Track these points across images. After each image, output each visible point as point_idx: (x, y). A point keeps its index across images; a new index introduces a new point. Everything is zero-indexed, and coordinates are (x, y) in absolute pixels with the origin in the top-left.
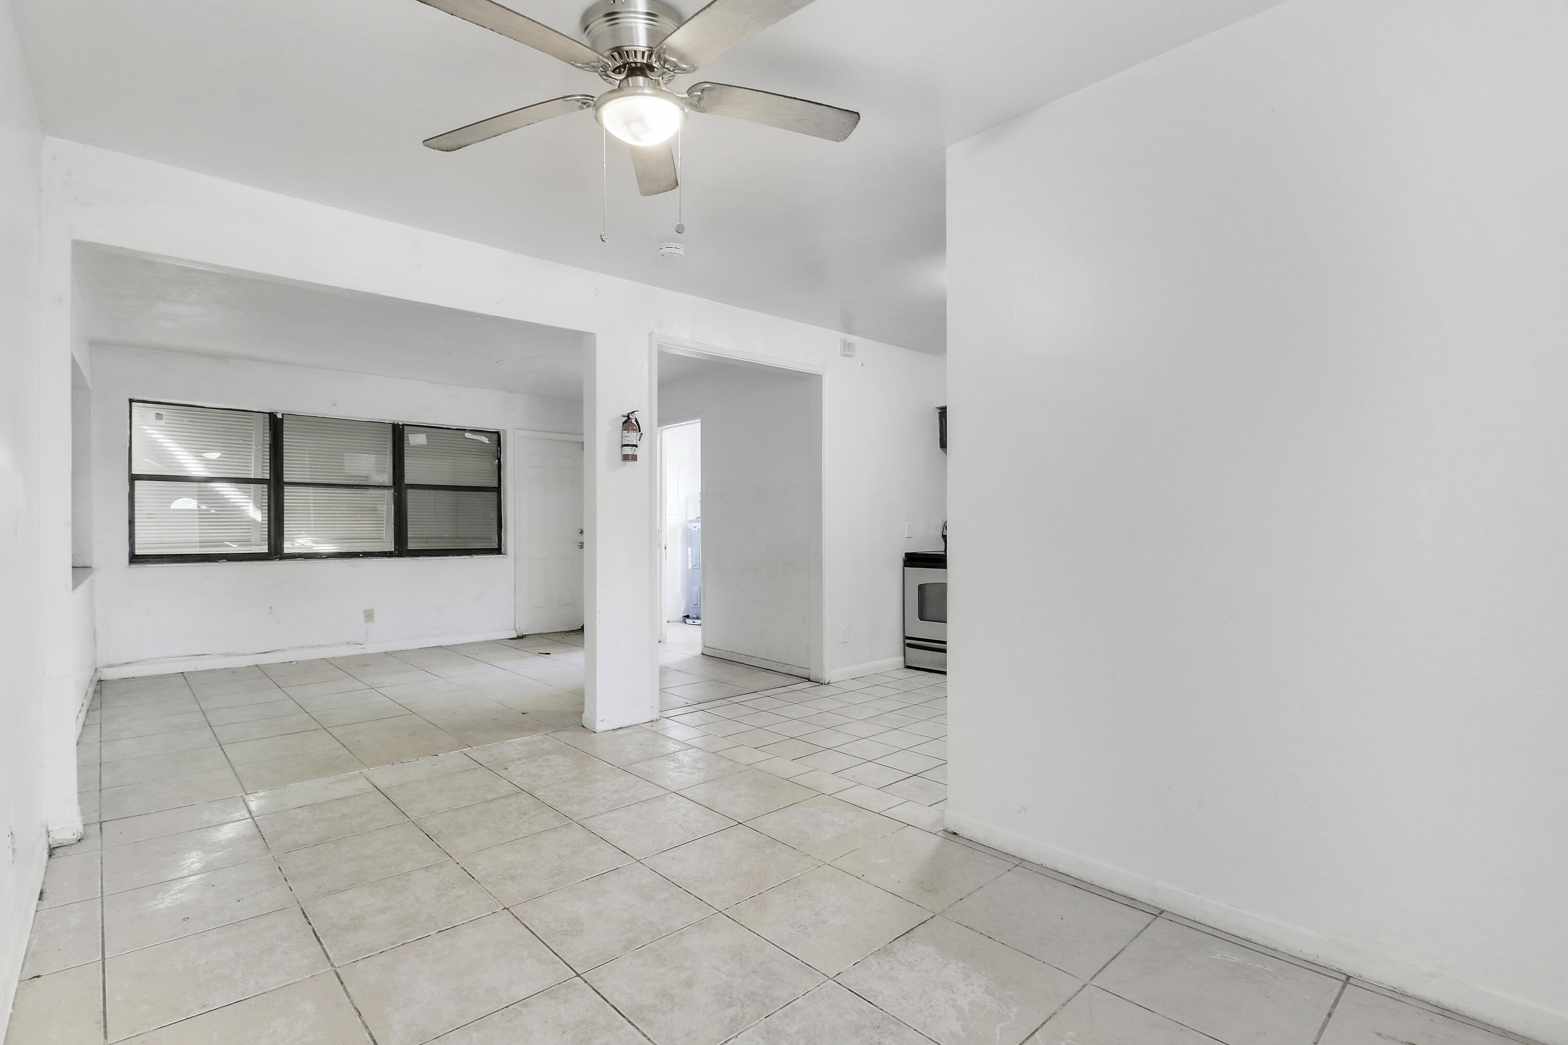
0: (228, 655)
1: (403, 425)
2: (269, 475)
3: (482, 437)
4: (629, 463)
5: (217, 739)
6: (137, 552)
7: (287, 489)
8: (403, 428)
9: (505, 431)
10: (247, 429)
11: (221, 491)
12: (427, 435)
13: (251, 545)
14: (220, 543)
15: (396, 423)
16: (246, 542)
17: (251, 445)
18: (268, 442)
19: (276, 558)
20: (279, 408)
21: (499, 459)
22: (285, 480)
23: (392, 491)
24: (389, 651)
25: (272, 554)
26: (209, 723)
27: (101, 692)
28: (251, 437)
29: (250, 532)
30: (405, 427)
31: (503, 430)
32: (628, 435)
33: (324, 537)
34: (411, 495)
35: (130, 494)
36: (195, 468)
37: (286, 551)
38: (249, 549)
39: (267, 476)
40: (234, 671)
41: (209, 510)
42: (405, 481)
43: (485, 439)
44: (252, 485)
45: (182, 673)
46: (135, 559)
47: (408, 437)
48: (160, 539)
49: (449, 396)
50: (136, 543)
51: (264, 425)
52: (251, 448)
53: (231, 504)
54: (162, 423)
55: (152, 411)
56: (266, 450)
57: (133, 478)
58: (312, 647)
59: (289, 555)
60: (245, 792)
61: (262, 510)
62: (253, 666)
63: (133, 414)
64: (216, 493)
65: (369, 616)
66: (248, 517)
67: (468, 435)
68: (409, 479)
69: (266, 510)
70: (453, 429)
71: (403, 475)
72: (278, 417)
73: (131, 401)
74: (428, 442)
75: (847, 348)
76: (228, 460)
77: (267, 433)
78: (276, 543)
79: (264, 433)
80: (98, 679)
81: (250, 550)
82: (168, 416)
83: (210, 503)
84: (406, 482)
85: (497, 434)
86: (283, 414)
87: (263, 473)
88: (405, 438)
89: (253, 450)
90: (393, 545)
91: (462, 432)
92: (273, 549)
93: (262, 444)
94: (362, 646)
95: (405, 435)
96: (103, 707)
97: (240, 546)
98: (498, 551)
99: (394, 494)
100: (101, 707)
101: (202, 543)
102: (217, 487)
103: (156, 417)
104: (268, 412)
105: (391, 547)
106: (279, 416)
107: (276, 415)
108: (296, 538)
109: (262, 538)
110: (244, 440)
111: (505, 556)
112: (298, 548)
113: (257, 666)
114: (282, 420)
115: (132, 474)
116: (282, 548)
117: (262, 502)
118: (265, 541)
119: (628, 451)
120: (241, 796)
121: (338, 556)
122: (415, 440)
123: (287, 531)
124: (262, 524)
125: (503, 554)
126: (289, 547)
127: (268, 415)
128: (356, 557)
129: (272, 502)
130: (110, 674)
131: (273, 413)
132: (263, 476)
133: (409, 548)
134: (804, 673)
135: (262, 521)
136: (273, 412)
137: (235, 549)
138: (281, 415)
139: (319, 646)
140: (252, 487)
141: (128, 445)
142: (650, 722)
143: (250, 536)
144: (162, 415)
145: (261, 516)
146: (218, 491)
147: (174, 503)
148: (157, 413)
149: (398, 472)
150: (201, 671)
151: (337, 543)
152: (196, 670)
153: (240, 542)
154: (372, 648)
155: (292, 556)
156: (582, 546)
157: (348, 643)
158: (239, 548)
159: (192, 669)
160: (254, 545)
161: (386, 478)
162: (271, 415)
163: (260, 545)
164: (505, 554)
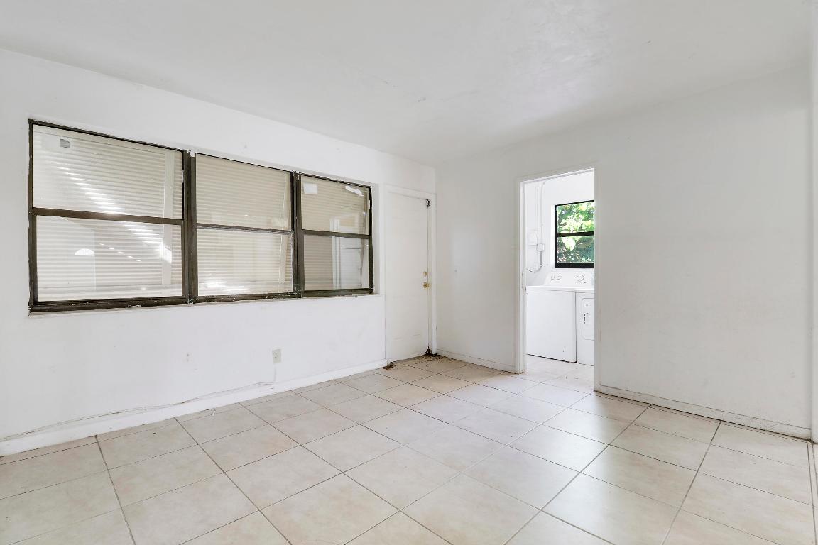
0: (145, 410)
1: (300, 174)
2: (182, 217)
3: (358, 190)
6: (42, 297)
7: (200, 231)
8: (299, 176)
9: (374, 186)
10: (159, 168)
12: (317, 185)
13: (162, 288)
14: (127, 287)
15: (294, 171)
16: (158, 285)
17: (163, 184)
18: (180, 183)
19: (189, 302)
20: (192, 147)
21: (371, 211)
23: (291, 236)
24: (295, 390)
25: (187, 297)
28: (163, 177)
29: (161, 274)
30: (301, 177)
34: (307, 239)
35: (31, 230)
36: (106, 204)
37: (200, 295)
38: (160, 292)
39: (180, 217)
40: (151, 427)
41: (116, 252)
42: (303, 227)
43: (359, 192)
44: (164, 225)
45: (96, 436)
46: (37, 306)
47: (304, 187)
50: (37, 288)
51: (176, 164)
52: (162, 188)
54: (67, 150)
55: (56, 136)
57: (34, 213)
59: (202, 298)
61: (174, 252)
62: (170, 419)
63: (34, 139)
64: (125, 233)
65: (277, 356)
66: (161, 259)
67: (348, 188)
68: (306, 224)
69: (179, 252)
70: (336, 181)
71: (300, 222)
72: (191, 156)
73: (32, 123)
74: (318, 191)
76: (140, 199)
77: (178, 172)
78: (190, 286)
79: (175, 172)
81: (163, 294)
82: (74, 145)
83: (121, 244)
85: (369, 189)
86: (196, 153)
88: (301, 188)
89: (164, 190)
90: (292, 287)
91: (341, 185)
92: (187, 291)
93: (173, 184)
94: (272, 387)
95: (301, 185)
97: (150, 289)
98: (370, 291)
99: (293, 238)
101: (100, 288)
102: (129, 227)
103: (61, 144)
104: (182, 149)
105: (290, 288)
107: (189, 153)
109: (175, 281)
110: (155, 179)
111: (379, 295)
113: (176, 418)
114: (194, 159)
115: (33, 207)
116: (196, 290)
117: (176, 244)
118: (178, 284)
121: (247, 298)
122: (308, 188)
123: (201, 273)
124: (174, 266)
125: (374, 294)
126: (202, 292)
127: (181, 153)
128: (262, 299)
129: (186, 244)
131: (187, 151)
132: (174, 217)
133: (306, 290)
136: (186, 149)
138: (194, 154)
139: (234, 390)
140: (167, 228)
141: (27, 173)
143: (161, 279)
144: (69, 141)
145: (173, 258)
148: (62, 139)
149: (295, 218)
150: (116, 432)
151: (245, 285)
152: (110, 431)
153: (151, 285)
154: (280, 388)
155: (206, 300)
156: (426, 285)
157: (259, 384)
158: (150, 292)
159: (107, 430)
160: (166, 288)
161: (285, 223)
162: (185, 154)
163: (172, 288)
164: (377, 294)
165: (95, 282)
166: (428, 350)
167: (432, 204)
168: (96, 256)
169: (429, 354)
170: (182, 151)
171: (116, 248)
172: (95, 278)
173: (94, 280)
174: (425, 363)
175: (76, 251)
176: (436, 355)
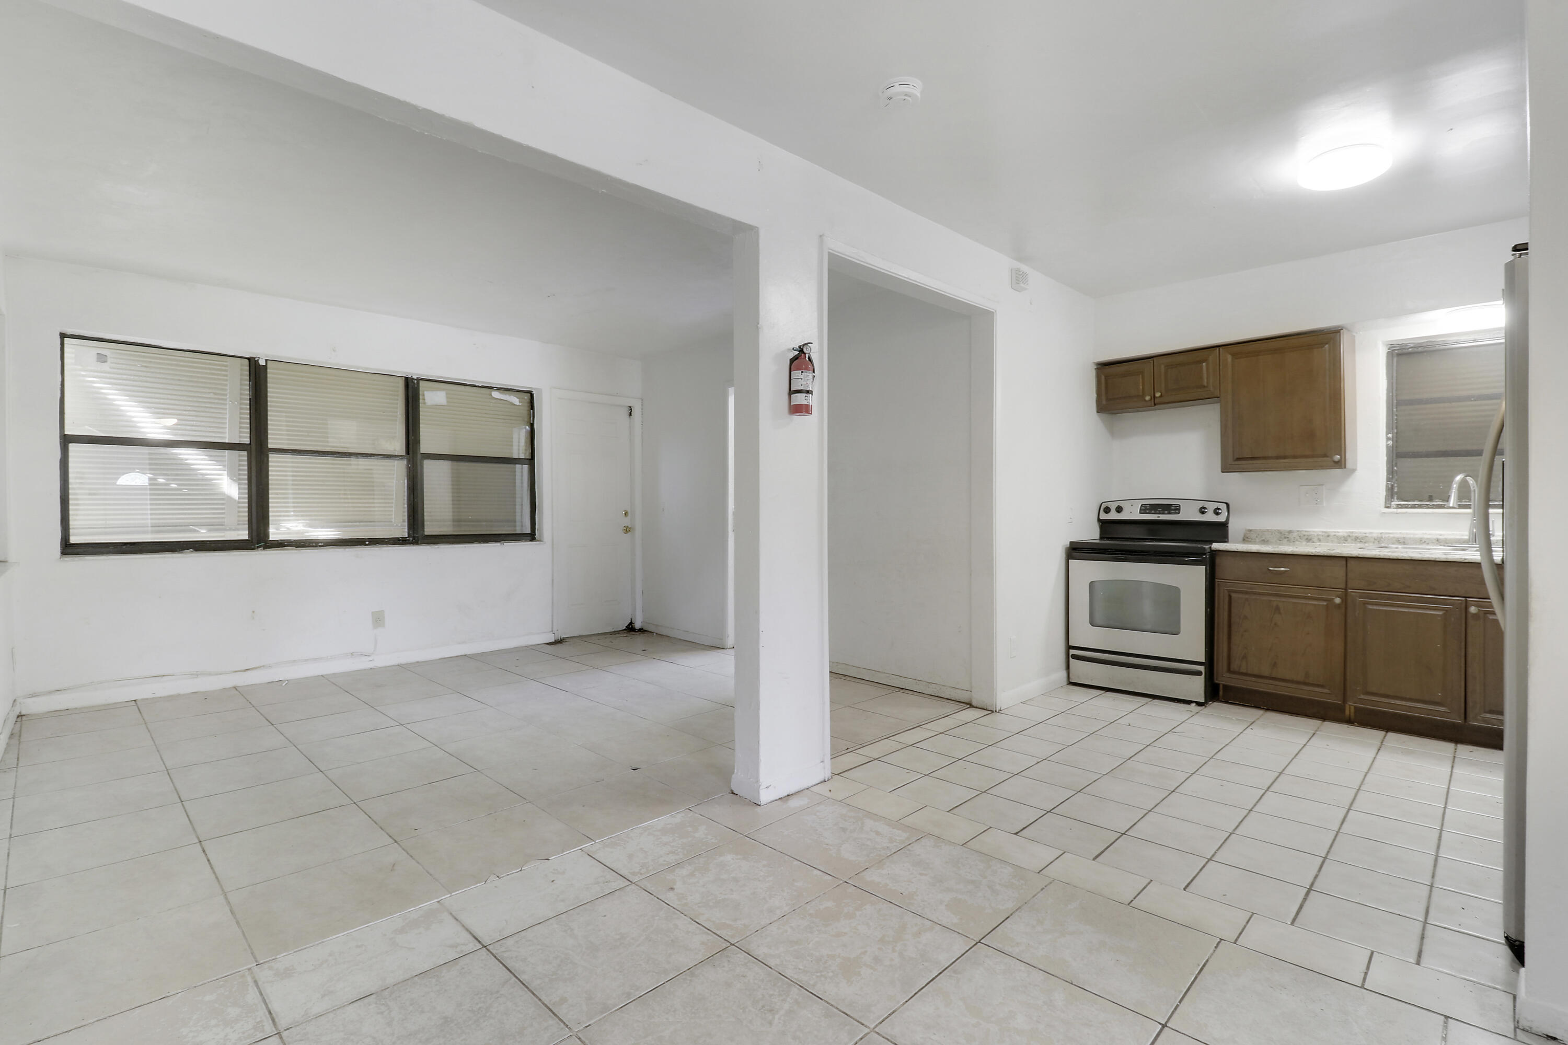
0: (196, 675)
1: (419, 380)
2: (249, 440)
3: (512, 397)
4: (798, 419)
5: (194, 829)
6: (73, 539)
7: (273, 458)
8: (418, 383)
9: (540, 391)
10: (219, 379)
11: (187, 460)
12: (446, 394)
13: (225, 530)
14: (184, 527)
15: (410, 377)
16: (219, 526)
17: (225, 400)
18: (248, 397)
19: (258, 547)
20: (262, 353)
21: (532, 425)
22: (270, 446)
23: (405, 462)
24: (404, 663)
25: (254, 541)
26: (178, 794)
27: (20, 736)
28: (226, 390)
29: (223, 513)
30: (421, 383)
31: (536, 389)
32: (802, 376)
33: (315, 520)
34: (428, 466)
35: (63, 460)
36: (151, 429)
37: (272, 538)
38: (223, 534)
39: (247, 441)
40: (205, 697)
41: (168, 485)
42: (421, 449)
43: (515, 400)
44: (227, 451)
45: (135, 701)
46: (69, 548)
47: (424, 395)
48: (104, 522)
49: (475, 344)
50: (71, 527)
51: (241, 375)
52: (225, 404)
53: (200, 477)
54: (105, 367)
55: (92, 349)
56: (244, 406)
57: (66, 440)
58: (306, 660)
59: (276, 542)
60: (257, 961)
61: (239, 484)
62: (230, 688)
63: (66, 355)
64: (179, 462)
65: (378, 619)
66: (223, 494)
67: (496, 394)
68: (425, 447)
69: (245, 484)
70: (478, 387)
71: (417, 442)
72: (261, 364)
73: (63, 336)
74: (448, 402)
75: (1018, 279)
76: (194, 418)
77: (245, 385)
78: (258, 527)
79: (241, 384)
80: (18, 714)
81: (224, 536)
82: (113, 358)
83: (172, 475)
84: (422, 451)
85: (529, 395)
86: (266, 360)
87: (240, 437)
88: (421, 397)
89: (228, 407)
90: (406, 530)
91: (488, 391)
92: (255, 534)
93: (239, 399)
94: (370, 658)
95: (421, 393)
96: (20, 765)
97: (210, 530)
98: (531, 537)
99: (408, 466)
100: (17, 764)
101: (157, 528)
102: (180, 454)
103: (98, 358)
104: (248, 356)
105: (403, 532)
106: (262, 362)
107: (258, 360)
108: (280, 520)
109: (239, 521)
110: (215, 394)
111: (541, 542)
112: (284, 534)
113: (235, 688)
114: (265, 367)
115: (65, 435)
116: (267, 534)
117: (240, 475)
118: (244, 524)
119: (799, 399)
120: (249, 969)
121: (339, 544)
122: (431, 398)
123: (274, 512)
124: (239, 503)
125: (538, 541)
126: (275, 534)
127: (247, 361)
128: (361, 545)
129: (254, 474)
130: (34, 706)
131: (255, 358)
132: (240, 441)
133: (426, 534)
134: (964, 696)
135: (239, 498)
136: (254, 356)
137: (203, 535)
138: (265, 361)
139: (315, 659)
140: (227, 454)
141: (58, 396)
142: (821, 782)
143: (223, 518)
144: (106, 356)
145: (237, 492)
146: (182, 459)
147: (120, 479)
148: (98, 353)
149: (411, 438)
150: (160, 697)
151: (335, 527)
152: (153, 696)
153: (211, 526)
154: (382, 660)
155: (280, 545)
156: (627, 530)
157: (352, 654)
158: (209, 534)
159: (148, 695)
160: (230, 529)
161: (397, 445)
162: (252, 361)
163: (238, 530)
164: (540, 541)
165: (149, 521)
166: (631, 623)
167: (637, 412)
168: (150, 484)
169: (630, 628)
170: (249, 359)
171: (168, 480)
172: (149, 517)
173: (147, 519)
174: (624, 641)
175: (118, 479)
176: (641, 630)
